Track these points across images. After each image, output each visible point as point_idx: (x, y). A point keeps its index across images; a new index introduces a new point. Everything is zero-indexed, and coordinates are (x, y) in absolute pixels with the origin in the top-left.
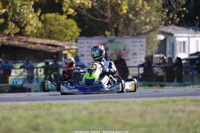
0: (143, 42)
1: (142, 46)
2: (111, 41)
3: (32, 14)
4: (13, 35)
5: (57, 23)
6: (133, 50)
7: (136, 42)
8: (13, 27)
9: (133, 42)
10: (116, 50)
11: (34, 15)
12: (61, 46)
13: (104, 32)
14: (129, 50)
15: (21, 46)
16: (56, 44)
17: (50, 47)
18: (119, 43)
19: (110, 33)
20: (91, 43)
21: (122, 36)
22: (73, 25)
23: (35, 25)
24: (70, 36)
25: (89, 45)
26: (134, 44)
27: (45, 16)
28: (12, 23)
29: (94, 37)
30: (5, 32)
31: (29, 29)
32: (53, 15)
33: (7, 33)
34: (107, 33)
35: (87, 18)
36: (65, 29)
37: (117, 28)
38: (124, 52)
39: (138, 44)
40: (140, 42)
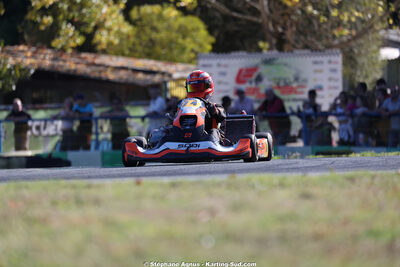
0: (336, 63)
1: (334, 71)
2: (268, 62)
3: (109, 6)
4: (70, 51)
5: (165, 24)
6: (315, 80)
7: (322, 63)
8: (71, 33)
9: (315, 63)
10: (280, 79)
11: (114, 7)
12: (163, 74)
13: (256, 43)
14: (305, 81)
15: (79, 72)
16: (155, 69)
17: (140, 76)
18: (286, 65)
19: (267, 45)
20: (226, 66)
21: (292, 51)
22: (197, 29)
23: (116, 29)
24: (192, 51)
25: (222, 69)
26: (318, 67)
27: (139, 10)
28: (69, 25)
29: (233, 54)
30: (54, 44)
31: (102, 38)
32: (156, 8)
33: (59, 46)
34: (261, 44)
35: (218, 15)
36: (180, 36)
37: (282, 34)
38: (295, 85)
39: (326, 67)
40: (330, 62)
